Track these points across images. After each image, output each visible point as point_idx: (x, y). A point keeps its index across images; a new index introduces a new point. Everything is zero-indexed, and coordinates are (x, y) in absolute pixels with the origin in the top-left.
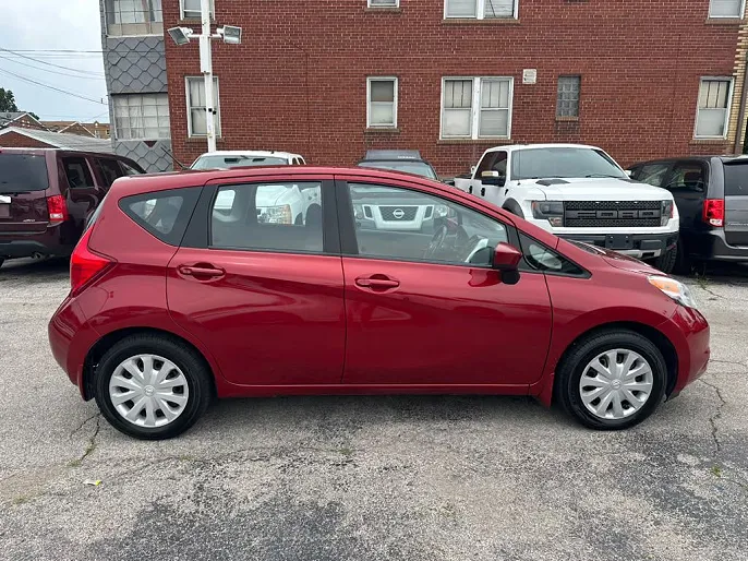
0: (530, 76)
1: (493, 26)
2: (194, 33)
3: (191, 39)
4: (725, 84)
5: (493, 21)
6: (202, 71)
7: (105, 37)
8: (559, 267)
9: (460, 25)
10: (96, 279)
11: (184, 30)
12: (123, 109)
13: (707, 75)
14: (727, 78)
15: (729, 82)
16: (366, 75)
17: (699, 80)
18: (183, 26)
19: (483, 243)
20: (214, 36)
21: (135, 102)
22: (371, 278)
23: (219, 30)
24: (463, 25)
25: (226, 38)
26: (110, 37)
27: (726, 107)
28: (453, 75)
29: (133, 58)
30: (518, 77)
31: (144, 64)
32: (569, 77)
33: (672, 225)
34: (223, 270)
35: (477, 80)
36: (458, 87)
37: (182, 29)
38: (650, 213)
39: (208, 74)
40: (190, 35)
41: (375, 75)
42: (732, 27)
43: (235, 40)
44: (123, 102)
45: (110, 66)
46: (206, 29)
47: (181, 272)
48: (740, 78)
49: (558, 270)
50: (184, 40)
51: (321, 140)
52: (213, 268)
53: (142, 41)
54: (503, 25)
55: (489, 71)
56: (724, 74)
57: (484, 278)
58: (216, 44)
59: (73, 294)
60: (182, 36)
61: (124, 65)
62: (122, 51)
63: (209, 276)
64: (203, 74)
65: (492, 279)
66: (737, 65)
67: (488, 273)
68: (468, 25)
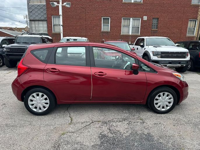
0: (145, 18)
1: (136, 4)
2: (57, 4)
3: (56, 6)
4: (195, 22)
5: (136, 3)
6: (60, 14)
7: (28, 4)
8: (149, 70)
9: (127, 4)
10: (24, 72)
11: (55, 3)
12: (33, 24)
13: (190, 19)
14: (195, 20)
15: (196, 21)
16: (102, 17)
17: (188, 20)
18: (54, 2)
19: (129, 63)
20: (63, 5)
21: (37, 22)
22: (99, 73)
23: (64, 3)
24: (128, 4)
25: (66, 5)
26: (29, 4)
27: (195, 27)
28: (125, 17)
29: (36, 10)
30: (142, 18)
31: (39, 12)
32: (155, 19)
33: (188, 58)
34: (59, 70)
35: (131, 19)
36: (126, 21)
37: (54, 3)
38: (183, 55)
39: (61, 15)
40: (56, 4)
41: (104, 17)
42: (197, 6)
43: (68, 6)
44: (33, 22)
45: (30, 12)
46: (61, 3)
47: (47, 71)
48: (199, 20)
49: (149, 71)
50: (54, 6)
51: (89, 34)
52: (56, 70)
53: (39, 6)
54: (139, 4)
55: (135, 17)
56: (195, 19)
57: (129, 73)
58: (63, 7)
59: (18, 76)
60: (54, 5)
61: (34, 12)
62: (33, 8)
63: (55, 72)
64: (60, 15)
65: (131, 73)
66: (198, 16)
67: (130, 72)
68: (129, 4)
